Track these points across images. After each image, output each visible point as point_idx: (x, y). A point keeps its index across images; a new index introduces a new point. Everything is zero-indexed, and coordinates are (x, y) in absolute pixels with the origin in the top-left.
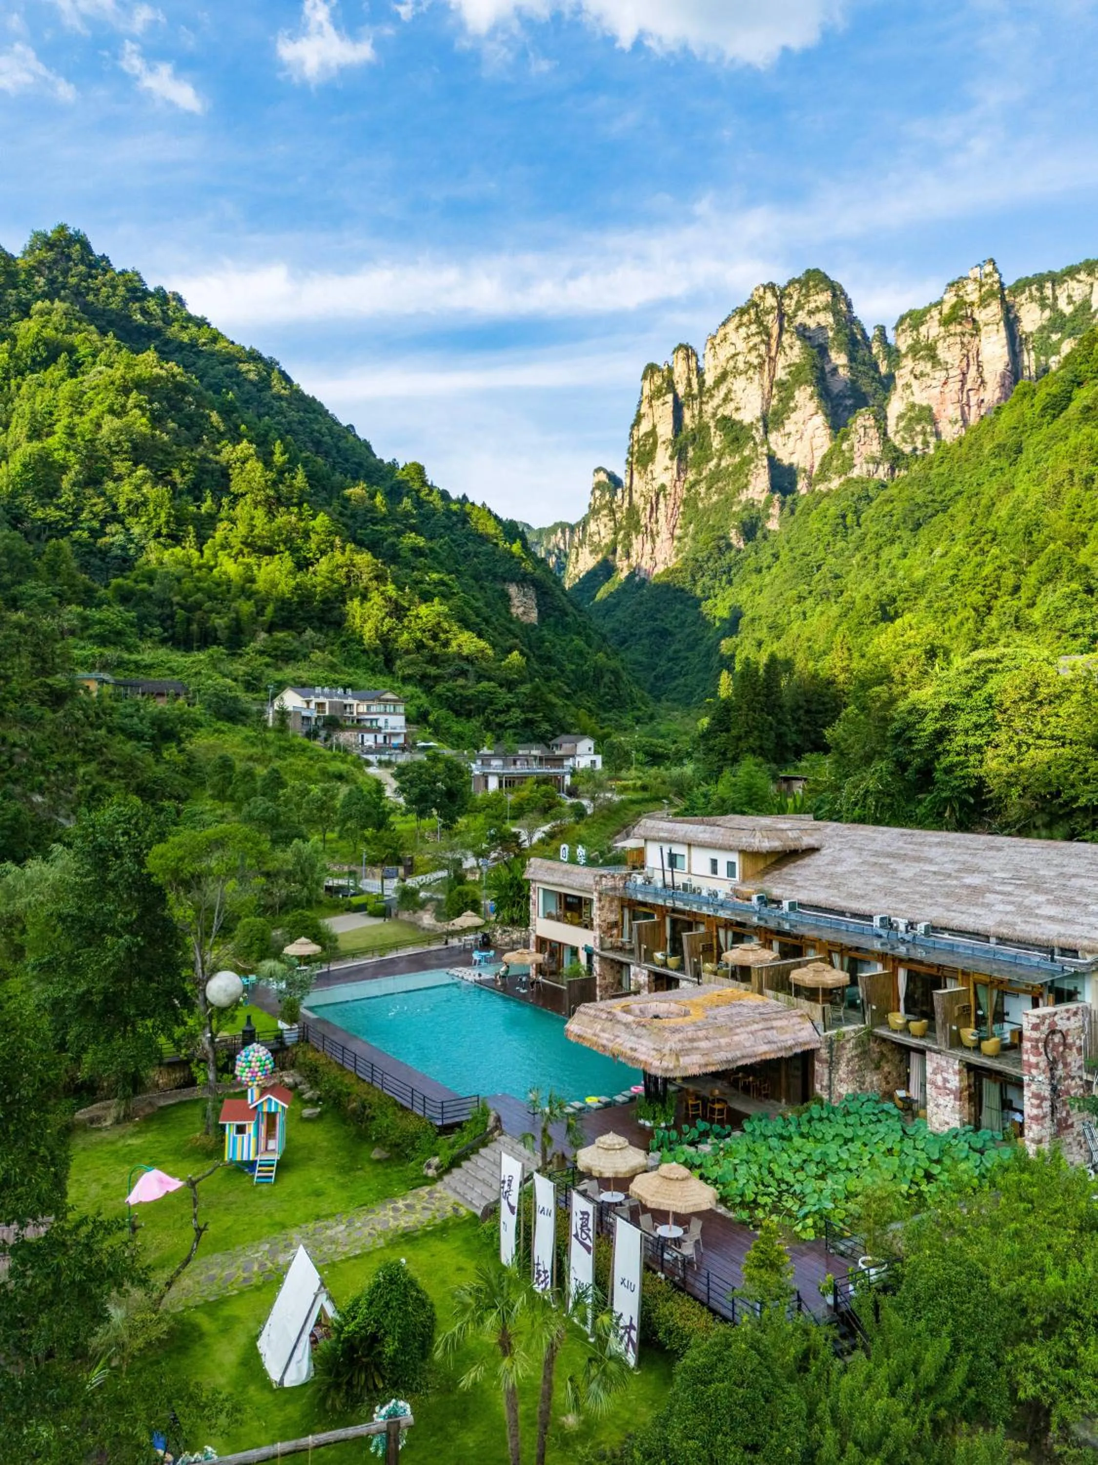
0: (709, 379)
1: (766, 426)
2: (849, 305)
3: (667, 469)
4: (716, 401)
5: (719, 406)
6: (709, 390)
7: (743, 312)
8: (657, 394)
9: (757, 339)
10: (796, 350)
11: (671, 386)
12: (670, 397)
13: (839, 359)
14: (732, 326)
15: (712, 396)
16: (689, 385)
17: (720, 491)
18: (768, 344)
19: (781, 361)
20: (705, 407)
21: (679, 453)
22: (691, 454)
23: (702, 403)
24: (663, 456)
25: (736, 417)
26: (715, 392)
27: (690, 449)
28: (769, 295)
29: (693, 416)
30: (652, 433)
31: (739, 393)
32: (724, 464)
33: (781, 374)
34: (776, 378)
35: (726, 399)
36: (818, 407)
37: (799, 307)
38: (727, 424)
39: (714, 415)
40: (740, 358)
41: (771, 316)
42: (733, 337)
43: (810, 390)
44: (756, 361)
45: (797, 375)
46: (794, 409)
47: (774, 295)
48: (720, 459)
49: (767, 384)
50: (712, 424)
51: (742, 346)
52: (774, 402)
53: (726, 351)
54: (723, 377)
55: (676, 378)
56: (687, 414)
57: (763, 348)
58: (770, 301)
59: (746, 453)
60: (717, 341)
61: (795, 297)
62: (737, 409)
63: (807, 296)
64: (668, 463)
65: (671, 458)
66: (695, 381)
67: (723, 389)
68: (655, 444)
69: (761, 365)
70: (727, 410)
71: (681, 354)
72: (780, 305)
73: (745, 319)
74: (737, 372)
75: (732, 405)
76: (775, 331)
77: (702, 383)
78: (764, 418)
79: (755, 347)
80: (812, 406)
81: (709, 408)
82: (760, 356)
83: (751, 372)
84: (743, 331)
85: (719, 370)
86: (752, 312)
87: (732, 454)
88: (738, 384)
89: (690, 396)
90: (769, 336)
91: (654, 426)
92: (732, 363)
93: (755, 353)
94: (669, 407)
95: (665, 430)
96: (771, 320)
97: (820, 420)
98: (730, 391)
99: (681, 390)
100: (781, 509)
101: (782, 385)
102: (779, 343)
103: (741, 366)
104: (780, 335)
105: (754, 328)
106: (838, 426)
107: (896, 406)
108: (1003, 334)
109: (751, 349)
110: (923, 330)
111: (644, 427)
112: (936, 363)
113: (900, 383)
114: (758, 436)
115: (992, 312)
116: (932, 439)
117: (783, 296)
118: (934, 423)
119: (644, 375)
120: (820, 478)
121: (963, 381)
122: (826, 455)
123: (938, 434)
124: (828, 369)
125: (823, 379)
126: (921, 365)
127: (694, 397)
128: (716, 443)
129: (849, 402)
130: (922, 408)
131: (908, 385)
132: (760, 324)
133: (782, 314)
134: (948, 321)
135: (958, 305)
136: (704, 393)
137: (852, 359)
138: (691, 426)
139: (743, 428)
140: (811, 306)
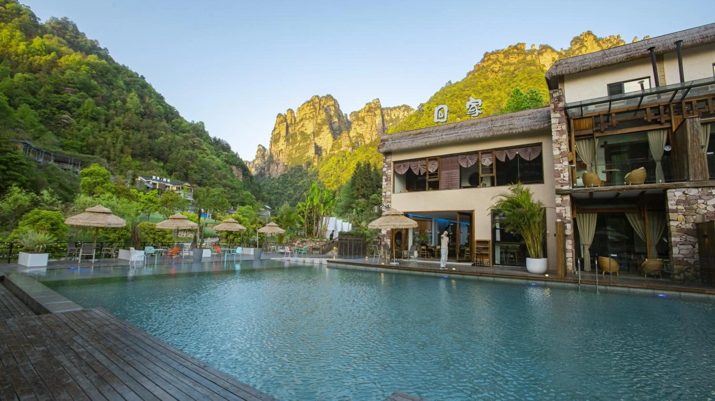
0: (298, 120)
1: (314, 135)
2: (339, 106)
4: (299, 126)
5: (300, 128)
6: (297, 123)
7: (308, 102)
8: (281, 122)
9: (313, 110)
10: (324, 115)
11: (286, 120)
12: (285, 123)
13: (336, 120)
14: (305, 106)
16: (291, 121)
17: (299, 153)
18: (316, 112)
19: (319, 118)
21: (287, 140)
22: (291, 141)
23: (295, 126)
24: (282, 141)
25: (305, 131)
26: (299, 124)
27: (291, 139)
28: (317, 99)
29: (292, 130)
30: (279, 134)
31: (307, 125)
32: (301, 145)
33: (319, 121)
35: (302, 126)
36: (330, 132)
37: (325, 104)
38: (302, 133)
39: (298, 130)
40: (307, 115)
42: (305, 109)
43: (327, 126)
44: (312, 116)
45: (324, 123)
46: (323, 131)
48: (300, 143)
49: (315, 123)
50: (298, 133)
51: (308, 112)
52: (317, 129)
53: (303, 113)
54: (302, 120)
55: (287, 118)
56: (290, 129)
57: (314, 113)
58: (317, 100)
59: (308, 142)
60: (301, 109)
61: (324, 101)
62: (306, 129)
63: (327, 101)
64: (284, 143)
65: (285, 141)
66: (293, 120)
67: (302, 124)
68: (280, 136)
69: (313, 118)
70: (303, 129)
71: (289, 112)
72: (320, 102)
73: (309, 104)
74: (306, 119)
75: (304, 128)
76: (318, 109)
77: (295, 121)
78: (313, 133)
80: (328, 131)
81: (297, 128)
83: (310, 119)
84: (309, 107)
85: (301, 118)
86: (312, 102)
87: (304, 142)
88: (307, 122)
89: (291, 124)
90: (316, 110)
91: (280, 132)
92: (305, 116)
94: (285, 126)
95: (283, 133)
96: (317, 106)
97: (330, 135)
98: (304, 124)
99: (289, 122)
100: (318, 159)
101: (319, 124)
102: (319, 112)
103: (308, 117)
105: (312, 107)
106: (335, 138)
107: (352, 134)
108: (381, 118)
109: (311, 113)
110: (360, 114)
111: (277, 131)
112: (364, 122)
113: (353, 128)
114: (312, 138)
115: (378, 112)
116: (363, 143)
117: (320, 100)
118: (364, 138)
119: (277, 117)
120: (331, 150)
121: (371, 128)
122: (333, 144)
123: (364, 142)
124: (332, 122)
125: (331, 124)
126: (360, 122)
127: (293, 125)
128: (299, 138)
129: (338, 132)
130: (360, 134)
131: (355, 129)
132: (314, 106)
133: (320, 105)
134: (368, 111)
135: (370, 108)
136: (296, 124)
137: (339, 120)
138: (291, 133)
139: (307, 135)
140: (328, 104)
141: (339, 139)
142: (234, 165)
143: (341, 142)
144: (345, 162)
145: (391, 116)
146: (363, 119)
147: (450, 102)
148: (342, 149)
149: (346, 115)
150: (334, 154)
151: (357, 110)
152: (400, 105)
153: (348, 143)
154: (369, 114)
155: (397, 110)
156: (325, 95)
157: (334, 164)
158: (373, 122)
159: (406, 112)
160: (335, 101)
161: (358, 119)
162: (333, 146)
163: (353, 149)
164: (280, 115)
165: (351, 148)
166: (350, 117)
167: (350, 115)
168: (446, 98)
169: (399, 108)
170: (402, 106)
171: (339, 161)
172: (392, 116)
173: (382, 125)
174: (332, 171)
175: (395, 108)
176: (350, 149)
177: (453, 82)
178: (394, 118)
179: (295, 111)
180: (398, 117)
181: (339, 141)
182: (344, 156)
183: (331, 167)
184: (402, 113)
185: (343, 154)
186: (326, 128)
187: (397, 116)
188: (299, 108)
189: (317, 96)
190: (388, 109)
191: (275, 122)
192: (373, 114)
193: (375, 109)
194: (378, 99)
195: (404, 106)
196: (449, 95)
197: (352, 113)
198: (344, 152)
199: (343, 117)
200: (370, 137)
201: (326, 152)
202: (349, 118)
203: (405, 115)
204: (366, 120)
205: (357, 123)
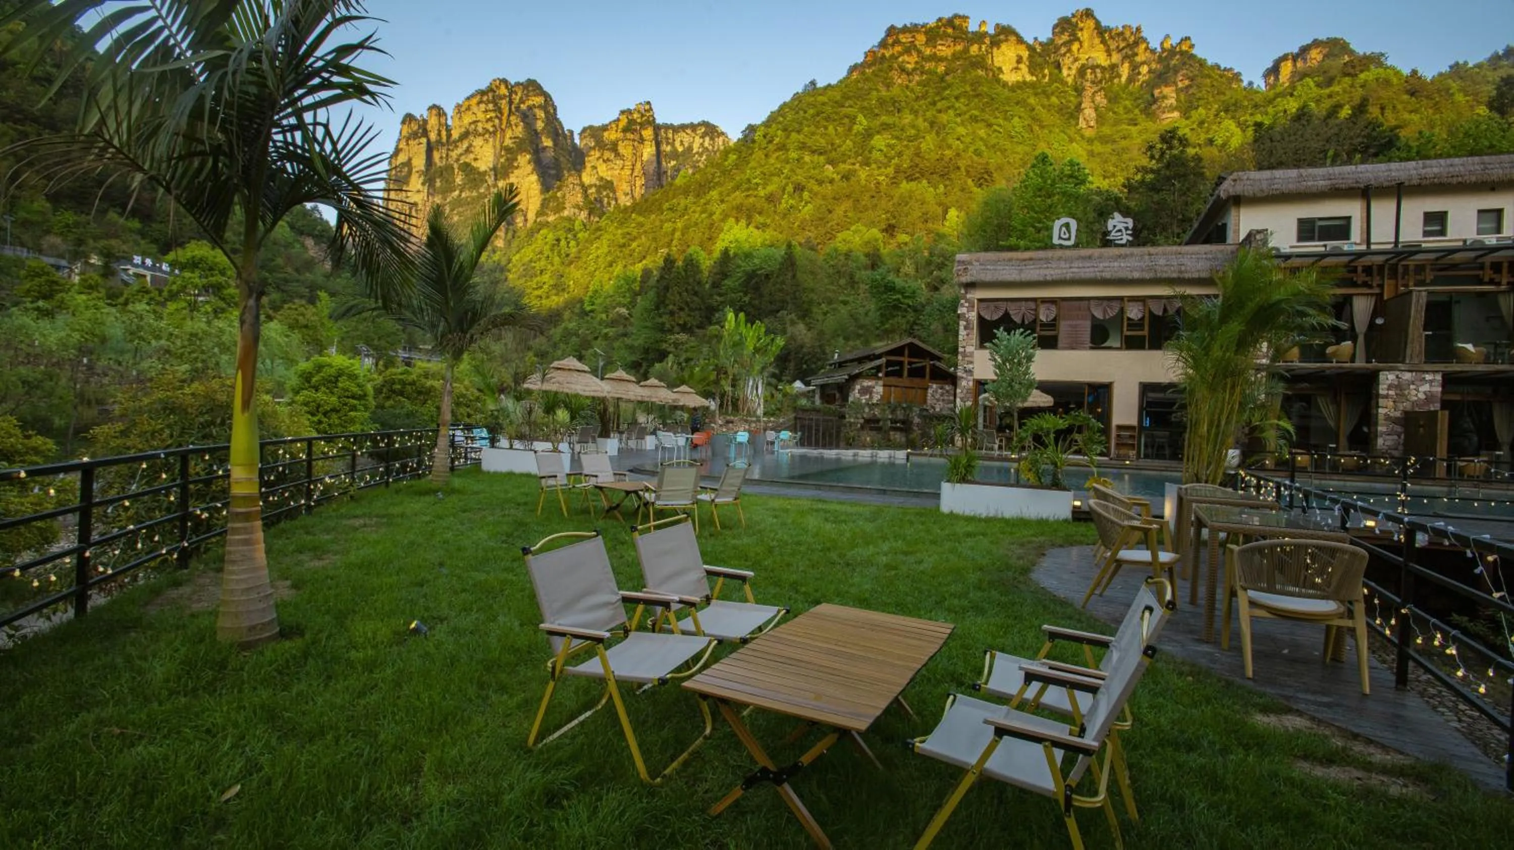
0: (455, 135)
1: (496, 175)
2: (555, 110)
3: (419, 191)
4: (459, 151)
5: (461, 155)
6: (455, 142)
7: (482, 93)
8: (414, 136)
9: (493, 114)
10: (520, 128)
11: (425, 133)
12: (424, 140)
13: (547, 142)
14: (475, 101)
15: (457, 147)
16: (439, 134)
17: (459, 214)
18: (500, 120)
19: (509, 134)
20: (451, 153)
21: (429, 181)
22: (438, 184)
23: (448, 150)
24: (416, 183)
25: (474, 164)
26: (459, 144)
27: (438, 180)
28: (503, 87)
29: (441, 158)
30: (408, 163)
31: (478, 148)
32: (463, 195)
33: (508, 142)
34: (505, 144)
35: (468, 151)
36: (534, 169)
37: (522, 101)
38: (467, 168)
39: (458, 160)
40: (480, 124)
41: (504, 102)
42: (475, 109)
43: (528, 157)
44: (491, 129)
45: (520, 146)
46: (517, 168)
47: (507, 87)
48: (461, 192)
49: (498, 146)
50: (456, 166)
51: (481, 116)
52: (502, 160)
53: (467, 119)
54: (465, 135)
55: (429, 127)
56: (436, 155)
57: (497, 121)
58: (503, 91)
59: (482, 190)
60: (463, 109)
61: (519, 94)
62: (476, 159)
63: (527, 96)
64: (419, 187)
65: (423, 184)
66: (444, 133)
67: (465, 145)
68: (410, 173)
69: (494, 133)
70: (469, 158)
71: (434, 112)
72: (510, 95)
73: (485, 98)
74: (476, 134)
75: (472, 156)
76: (506, 112)
77: (449, 135)
78: (494, 169)
79: (490, 119)
80: (530, 168)
81: (454, 154)
82: (494, 126)
83: (487, 136)
84: (483, 106)
85: (463, 130)
86: (490, 95)
87: (471, 189)
88: (478, 142)
89: (439, 142)
90: (502, 114)
91: (410, 159)
92: (473, 126)
93: (490, 124)
94: (423, 148)
95: (419, 163)
96: (504, 104)
97: (534, 177)
98: (470, 146)
99: (433, 136)
100: (506, 233)
101: (508, 150)
102: (508, 121)
103: (480, 130)
104: (509, 116)
105: (491, 106)
106: (546, 187)
107: (588, 178)
108: (654, 148)
109: (488, 120)
110: (606, 134)
111: (402, 158)
112: (617, 154)
113: (588, 165)
114: (491, 181)
115: (648, 133)
116: (613, 203)
117: (511, 89)
118: (614, 192)
119: (403, 122)
120: (539, 214)
121: (633, 170)
122: (544, 200)
123: (616, 200)
124: (540, 146)
125: (537, 152)
126: (607, 154)
127: (443, 145)
128: (459, 180)
129: (553, 172)
130: (608, 182)
131: (594, 168)
132: (496, 104)
133: (511, 103)
134: (625, 130)
135: (631, 122)
136: (451, 143)
137: (556, 144)
138: (439, 164)
139: (479, 173)
140: (530, 103)
141: (559, 189)
142: (309, 235)
143: (564, 196)
144: (573, 243)
145: (673, 145)
146: (614, 147)
147: (813, 128)
148: (566, 213)
149: (571, 132)
150: (546, 224)
151: (597, 123)
152: (696, 122)
153: (579, 198)
154: (629, 135)
155: (689, 131)
156: (522, 80)
157: (548, 247)
158: (637, 155)
159: (707, 139)
160: (547, 96)
161: (601, 145)
162: (544, 204)
163: (589, 214)
164: (409, 118)
165: (586, 212)
166: (581, 139)
167: (580, 134)
168: (805, 118)
169: (693, 127)
170: (699, 124)
171: (558, 240)
172: (677, 144)
173: (655, 164)
174: (543, 263)
175: (683, 127)
176: (583, 215)
177: (820, 84)
178: (680, 149)
179: (450, 111)
180: (690, 148)
181: (559, 194)
182: (570, 230)
183: (541, 253)
184: (698, 140)
185: (567, 225)
186: (524, 160)
187: (686, 145)
188: (459, 106)
189: (505, 81)
190: (667, 127)
191: (396, 136)
192: (637, 137)
193: (643, 125)
194: (649, 103)
195: (705, 124)
196: (811, 111)
197: (584, 130)
198: (568, 219)
199: (565, 136)
200: (628, 190)
201: (525, 216)
202: (577, 140)
203: (706, 144)
204: (621, 149)
205: (598, 154)
